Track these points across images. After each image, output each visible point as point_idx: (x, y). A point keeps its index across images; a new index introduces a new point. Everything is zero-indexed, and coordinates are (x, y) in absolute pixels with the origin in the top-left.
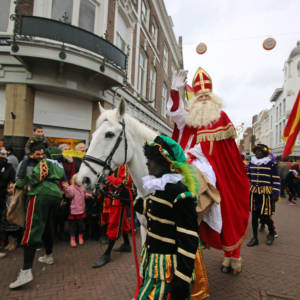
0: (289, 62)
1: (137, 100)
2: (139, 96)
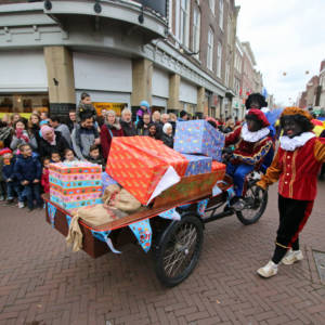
1: (179, 52)
2: (181, 47)
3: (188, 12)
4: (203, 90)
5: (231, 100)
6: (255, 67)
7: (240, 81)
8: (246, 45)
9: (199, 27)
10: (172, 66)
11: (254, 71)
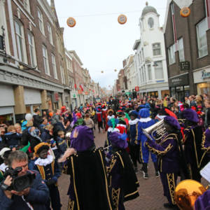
0: (142, 19)
1: (19, 69)
2: (20, 64)
3: (23, 37)
4: (45, 91)
5: (69, 93)
6: (82, 67)
7: (74, 78)
8: (73, 52)
9: (34, 46)
10: (15, 81)
11: (82, 69)
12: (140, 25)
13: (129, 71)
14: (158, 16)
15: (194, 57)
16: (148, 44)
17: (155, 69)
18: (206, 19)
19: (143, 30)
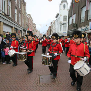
0: (61, 4)
1: (2, 14)
2: (3, 12)
6: (33, 22)
7: (28, 26)
8: (29, 15)
9: (11, 7)
11: (33, 23)
12: (60, 7)
13: (53, 27)
14: (68, 4)
15: (79, 22)
16: (62, 16)
17: (63, 27)
18: (86, 6)
19: (61, 9)
